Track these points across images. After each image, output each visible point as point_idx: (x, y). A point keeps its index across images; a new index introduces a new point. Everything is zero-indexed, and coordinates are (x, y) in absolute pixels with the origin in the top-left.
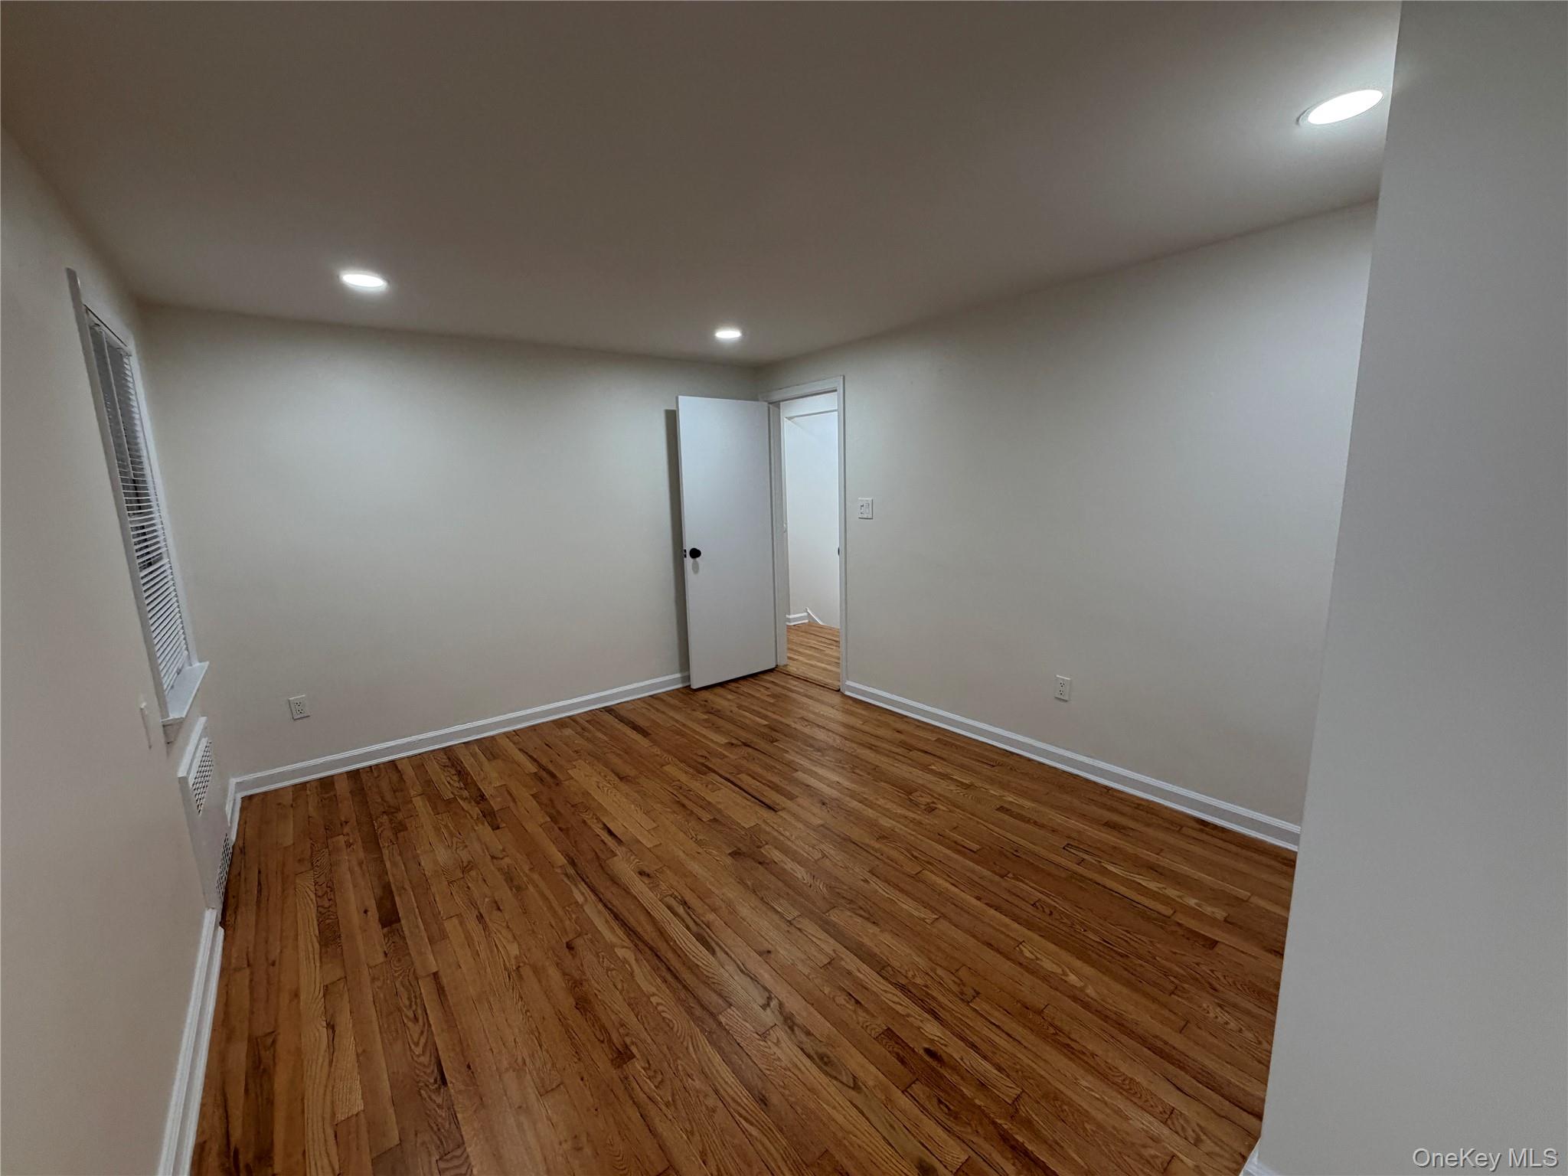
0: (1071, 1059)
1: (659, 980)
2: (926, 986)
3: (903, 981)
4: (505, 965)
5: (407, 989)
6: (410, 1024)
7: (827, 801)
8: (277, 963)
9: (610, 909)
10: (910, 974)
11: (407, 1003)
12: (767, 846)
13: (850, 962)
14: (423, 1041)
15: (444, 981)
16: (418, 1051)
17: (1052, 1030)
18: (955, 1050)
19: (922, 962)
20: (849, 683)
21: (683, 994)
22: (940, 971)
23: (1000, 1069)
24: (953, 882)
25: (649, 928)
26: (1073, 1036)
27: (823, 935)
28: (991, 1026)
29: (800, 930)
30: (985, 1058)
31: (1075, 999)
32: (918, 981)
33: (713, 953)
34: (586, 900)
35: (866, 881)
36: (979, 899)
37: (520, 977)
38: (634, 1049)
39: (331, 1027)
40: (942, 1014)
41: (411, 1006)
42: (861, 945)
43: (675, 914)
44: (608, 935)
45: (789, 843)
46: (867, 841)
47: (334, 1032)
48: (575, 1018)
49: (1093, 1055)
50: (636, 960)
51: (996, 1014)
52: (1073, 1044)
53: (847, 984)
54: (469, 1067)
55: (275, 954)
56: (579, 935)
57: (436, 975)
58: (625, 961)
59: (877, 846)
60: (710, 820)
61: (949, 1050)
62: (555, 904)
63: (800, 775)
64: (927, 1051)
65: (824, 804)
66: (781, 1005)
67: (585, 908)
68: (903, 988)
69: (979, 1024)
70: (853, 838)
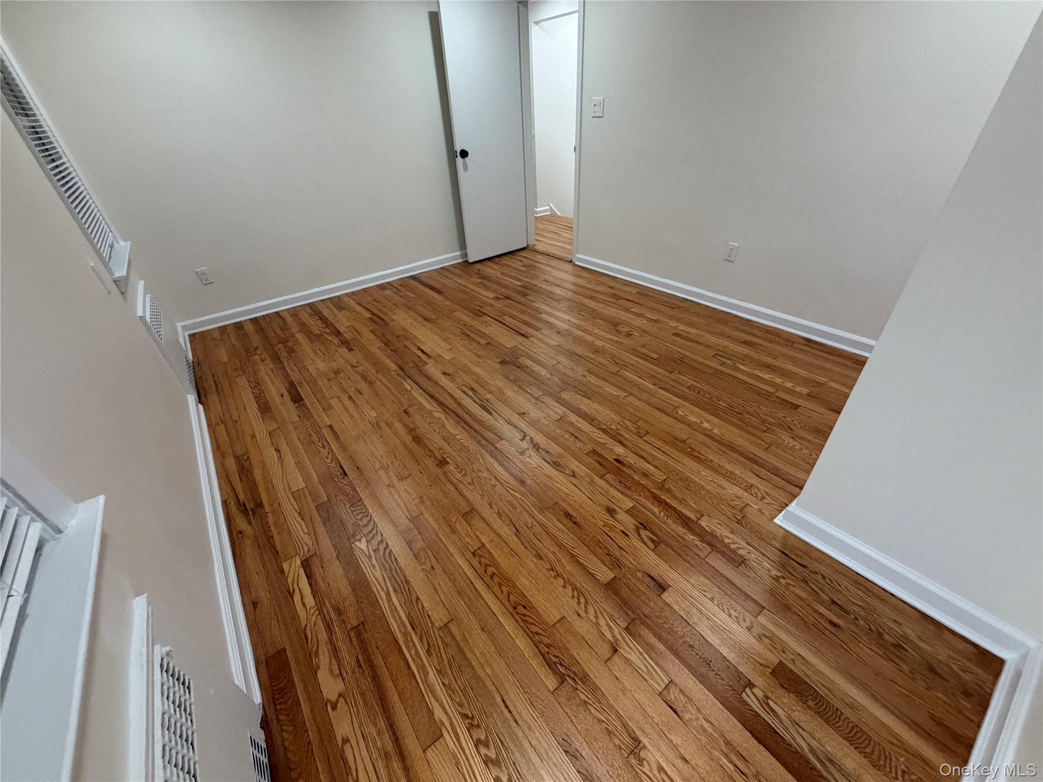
0: (698, 463)
1: (460, 428)
2: (617, 429)
3: (604, 427)
4: (369, 421)
5: (316, 433)
6: (321, 449)
7: (561, 331)
8: (238, 421)
9: (428, 393)
10: (608, 424)
11: (318, 440)
12: (522, 358)
13: (573, 418)
14: (330, 456)
15: (336, 429)
16: (329, 461)
17: (689, 450)
18: (631, 459)
19: (616, 418)
20: (578, 255)
21: (474, 434)
22: (626, 422)
23: (656, 467)
24: (639, 376)
25: (452, 402)
26: (702, 453)
27: (557, 405)
28: (653, 447)
29: (543, 402)
30: (649, 462)
31: (706, 435)
32: (613, 427)
33: (491, 414)
34: (412, 387)
35: (584, 376)
36: (654, 385)
37: (379, 427)
38: (448, 460)
39: (278, 451)
40: (626, 442)
41: (320, 442)
42: (579, 409)
43: (467, 395)
44: (427, 406)
45: (537, 356)
46: (586, 354)
47: (280, 453)
48: (413, 446)
49: (711, 461)
50: (446, 418)
51: (658, 442)
52: (701, 457)
53: (571, 429)
54: (358, 468)
55: (235, 417)
56: (410, 406)
57: (331, 427)
58: (439, 419)
59: (593, 356)
60: (486, 344)
61: (628, 459)
62: (394, 390)
63: (543, 316)
64: (616, 460)
65: (559, 333)
66: (531, 439)
67: (412, 392)
68: (604, 431)
69: (647, 448)
70: (578, 352)
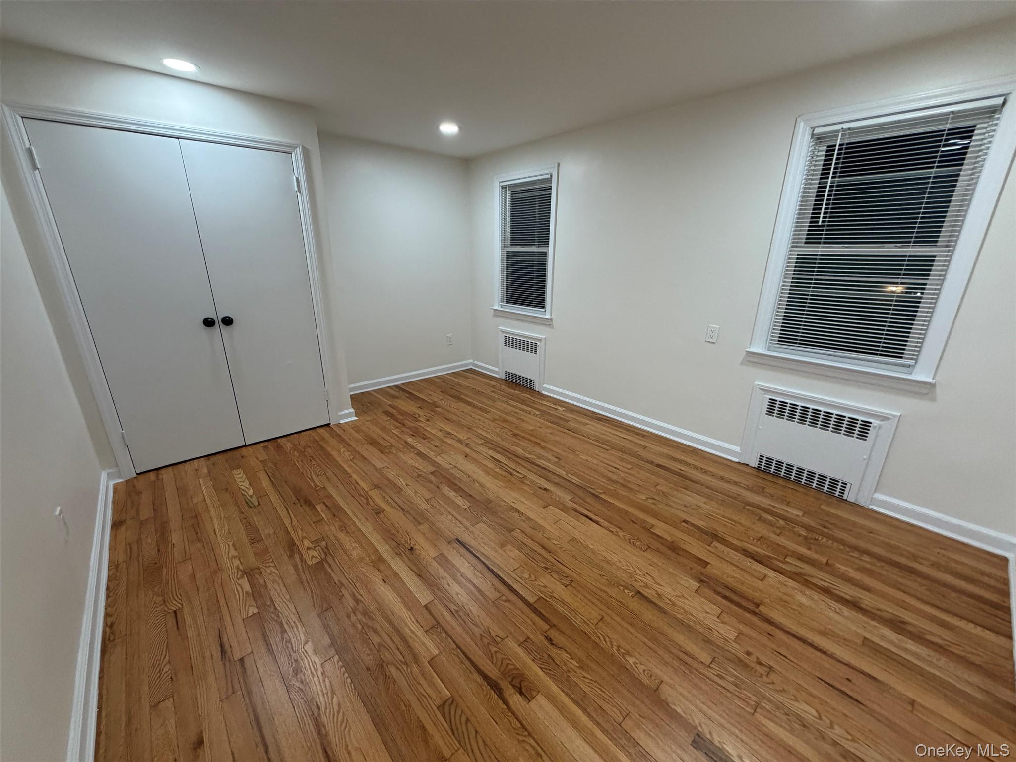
65: (412, 549)
70: (401, 514)
